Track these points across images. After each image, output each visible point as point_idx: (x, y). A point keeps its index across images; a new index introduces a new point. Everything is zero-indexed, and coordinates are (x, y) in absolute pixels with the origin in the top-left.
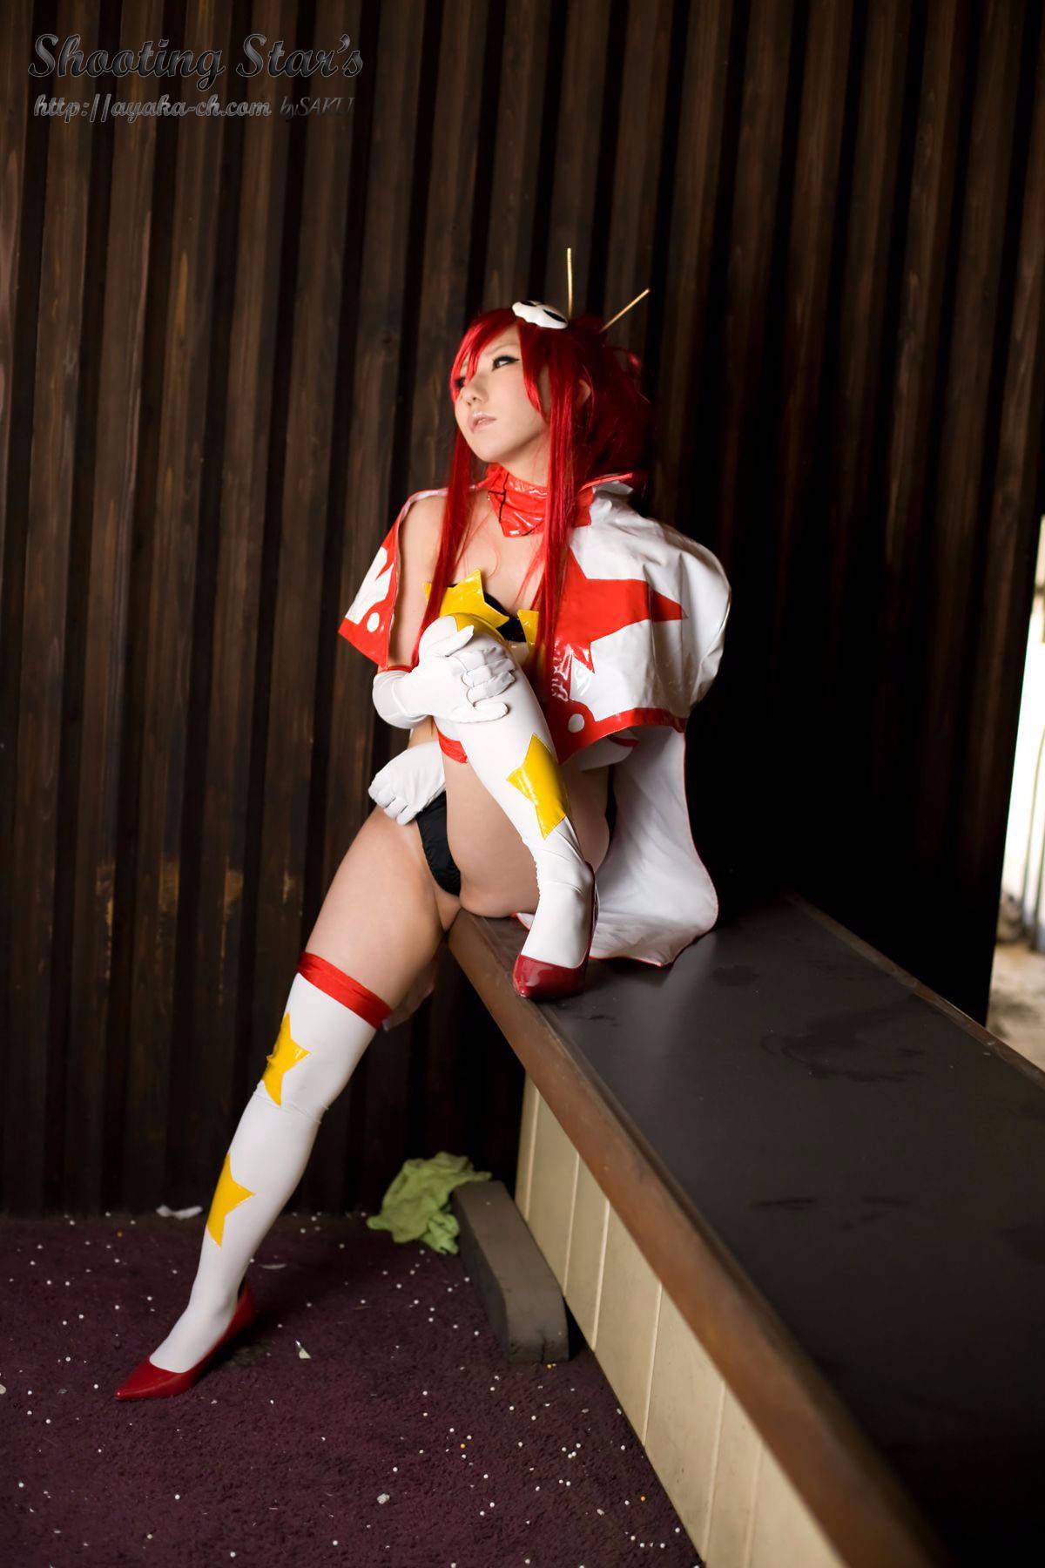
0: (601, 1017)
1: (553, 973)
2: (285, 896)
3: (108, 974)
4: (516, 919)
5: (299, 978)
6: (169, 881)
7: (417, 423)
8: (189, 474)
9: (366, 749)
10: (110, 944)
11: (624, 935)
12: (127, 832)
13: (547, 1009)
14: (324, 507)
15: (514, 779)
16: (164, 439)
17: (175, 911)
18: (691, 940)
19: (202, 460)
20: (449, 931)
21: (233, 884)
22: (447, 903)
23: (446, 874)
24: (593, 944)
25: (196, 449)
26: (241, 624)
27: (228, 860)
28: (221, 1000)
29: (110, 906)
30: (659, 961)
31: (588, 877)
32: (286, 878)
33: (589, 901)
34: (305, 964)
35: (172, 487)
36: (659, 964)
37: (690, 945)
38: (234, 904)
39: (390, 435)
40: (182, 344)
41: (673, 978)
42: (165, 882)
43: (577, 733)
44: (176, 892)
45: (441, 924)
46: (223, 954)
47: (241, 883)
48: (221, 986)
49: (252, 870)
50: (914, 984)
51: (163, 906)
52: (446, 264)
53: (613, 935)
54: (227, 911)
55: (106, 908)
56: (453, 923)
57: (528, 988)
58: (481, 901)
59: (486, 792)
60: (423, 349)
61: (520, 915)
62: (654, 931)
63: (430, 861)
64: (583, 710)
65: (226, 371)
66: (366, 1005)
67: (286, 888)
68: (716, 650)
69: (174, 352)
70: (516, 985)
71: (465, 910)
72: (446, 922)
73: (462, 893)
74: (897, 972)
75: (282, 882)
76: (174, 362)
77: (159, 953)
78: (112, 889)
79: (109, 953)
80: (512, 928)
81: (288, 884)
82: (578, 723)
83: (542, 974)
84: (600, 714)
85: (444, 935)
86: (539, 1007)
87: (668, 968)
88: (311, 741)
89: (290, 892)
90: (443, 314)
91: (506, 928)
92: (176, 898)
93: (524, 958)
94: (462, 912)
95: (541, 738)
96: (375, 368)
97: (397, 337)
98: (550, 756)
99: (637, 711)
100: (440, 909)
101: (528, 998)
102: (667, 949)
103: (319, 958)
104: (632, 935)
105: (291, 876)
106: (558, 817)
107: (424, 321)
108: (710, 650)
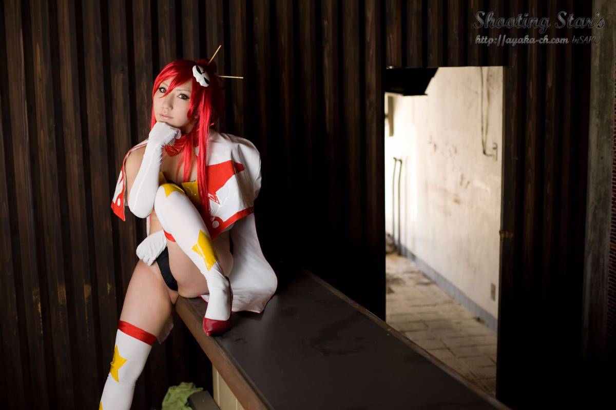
0: (239, 339)
1: (218, 323)
2: (109, 292)
3: (42, 332)
4: (201, 298)
5: (119, 332)
6: (62, 292)
7: (138, 100)
8: (50, 131)
9: (133, 230)
10: (41, 320)
11: (244, 300)
12: (42, 275)
13: (217, 338)
14: (106, 138)
15: (194, 249)
16: (38, 118)
17: (65, 303)
18: (270, 298)
19: (54, 126)
20: (176, 303)
21: (87, 290)
22: (173, 294)
23: (171, 283)
24: (233, 306)
25: (52, 122)
26: (78, 188)
27: (84, 281)
28: (88, 336)
29: (39, 305)
30: (259, 311)
31: (227, 284)
32: (108, 284)
33: (229, 293)
34: (121, 325)
35: (44, 138)
36: (259, 312)
37: (270, 300)
38: (89, 298)
39: (128, 108)
40: (41, 80)
41: (266, 317)
42: (60, 293)
43: (217, 228)
44: (65, 296)
45: (171, 301)
46: (87, 318)
47: (90, 289)
48: (88, 330)
49: (94, 284)
50: (357, 306)
51: (60, 302)
52: (142, 37)
53: (239, 300)
54: (86, 301)
55: (38, 306)
56: (176, 302)
57: (209, 332)
58: (187, 292)
59: (183, 252)
60: (137, 71)
61: (202, 296)
62: (255, 296)
63: (165, 279)
64: (218, 219)
65: (60, 89)
66: (146, 337)
67: (109, 289)
68: (259, 178)
69: (38, 83)
70: (205, 331)
71: (181, 296)
72: (174, 302)
73: (179, 290)
74: (350, 302)
75: (106, 286)
76: (38, 88)
77: (61, 321)
78: (39, 299)
79: (41, 323)
80: (199, 303)
81: (109, 287)
82: (217, 224)
83: (213, 325)
84: (224, 219)
85: (173, 307)
86: (214, 338)
87: (262, 312)
88: (111, 230)
89: (110, 290)
90: (143, 56)
91: (197, 302)
92: (65, 298)
93: (206, 319)
94: (179, 297)
95: (203, 231)
96: (119, 81)
97: (126, 68)
98: (207, 238)
99: (238, 213)
100: (171, 296)
101: (210, 336)
102: (261, 303)
103: (125, 322)
104: (247, 299)
105: (109, 284)
106: (213, 262)
107: (137, 60)
108: (257, 177)
